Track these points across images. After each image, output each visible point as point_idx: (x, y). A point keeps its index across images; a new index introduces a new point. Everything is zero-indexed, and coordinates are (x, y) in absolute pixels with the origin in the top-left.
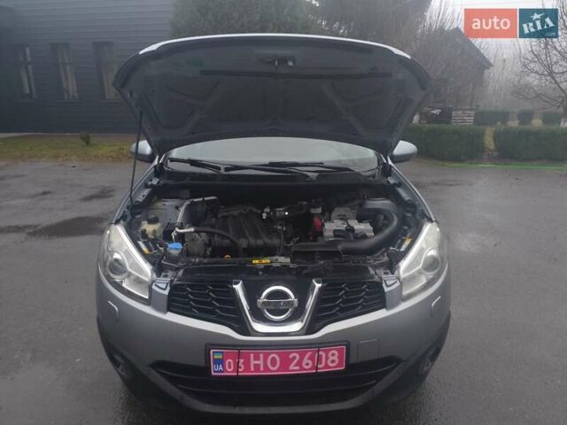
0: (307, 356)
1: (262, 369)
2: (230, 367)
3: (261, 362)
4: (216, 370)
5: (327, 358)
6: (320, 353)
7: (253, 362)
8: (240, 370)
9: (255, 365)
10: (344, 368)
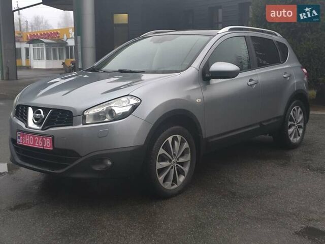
0: (40, 140)
1: (29, 143)
2: (21, 141)
3: (28, 140)
4: (18, 141)
5: (46, 142)
6: (44, 139)
7: (27, 139)
8: (24, 142)
10: (52, 149)
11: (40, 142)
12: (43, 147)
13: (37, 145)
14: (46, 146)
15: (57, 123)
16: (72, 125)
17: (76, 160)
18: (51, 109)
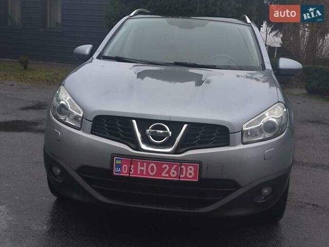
0: (174, 168)
1: (145, 173)
2: (125, 171)
3: (144, 168)
4: (116, 171)
5: (186, 171)
6: (182, 166)
7: (139, 168)
8: (131, 173)
9: (141, 170)
10: (197, 180)
11: (172, 171)
12: (180, 177)
13: (167, 175)
14: (186, 177)
15: (200, 143)
16: (228, 145)
17: (232, 192)
18: (186, 123)
